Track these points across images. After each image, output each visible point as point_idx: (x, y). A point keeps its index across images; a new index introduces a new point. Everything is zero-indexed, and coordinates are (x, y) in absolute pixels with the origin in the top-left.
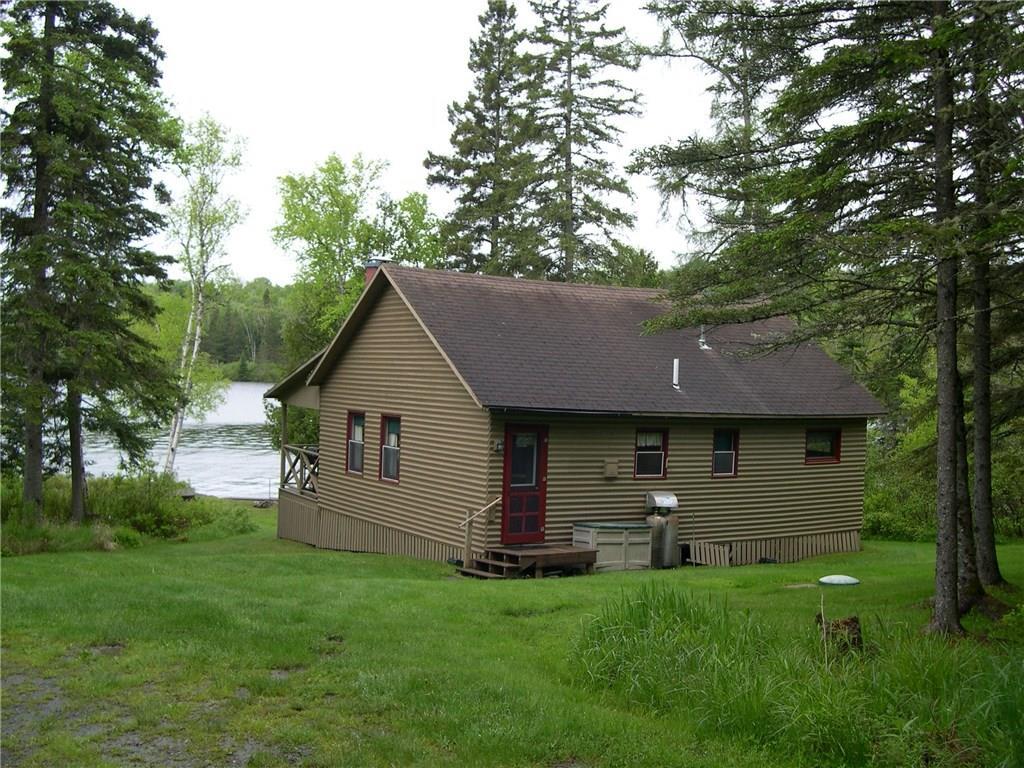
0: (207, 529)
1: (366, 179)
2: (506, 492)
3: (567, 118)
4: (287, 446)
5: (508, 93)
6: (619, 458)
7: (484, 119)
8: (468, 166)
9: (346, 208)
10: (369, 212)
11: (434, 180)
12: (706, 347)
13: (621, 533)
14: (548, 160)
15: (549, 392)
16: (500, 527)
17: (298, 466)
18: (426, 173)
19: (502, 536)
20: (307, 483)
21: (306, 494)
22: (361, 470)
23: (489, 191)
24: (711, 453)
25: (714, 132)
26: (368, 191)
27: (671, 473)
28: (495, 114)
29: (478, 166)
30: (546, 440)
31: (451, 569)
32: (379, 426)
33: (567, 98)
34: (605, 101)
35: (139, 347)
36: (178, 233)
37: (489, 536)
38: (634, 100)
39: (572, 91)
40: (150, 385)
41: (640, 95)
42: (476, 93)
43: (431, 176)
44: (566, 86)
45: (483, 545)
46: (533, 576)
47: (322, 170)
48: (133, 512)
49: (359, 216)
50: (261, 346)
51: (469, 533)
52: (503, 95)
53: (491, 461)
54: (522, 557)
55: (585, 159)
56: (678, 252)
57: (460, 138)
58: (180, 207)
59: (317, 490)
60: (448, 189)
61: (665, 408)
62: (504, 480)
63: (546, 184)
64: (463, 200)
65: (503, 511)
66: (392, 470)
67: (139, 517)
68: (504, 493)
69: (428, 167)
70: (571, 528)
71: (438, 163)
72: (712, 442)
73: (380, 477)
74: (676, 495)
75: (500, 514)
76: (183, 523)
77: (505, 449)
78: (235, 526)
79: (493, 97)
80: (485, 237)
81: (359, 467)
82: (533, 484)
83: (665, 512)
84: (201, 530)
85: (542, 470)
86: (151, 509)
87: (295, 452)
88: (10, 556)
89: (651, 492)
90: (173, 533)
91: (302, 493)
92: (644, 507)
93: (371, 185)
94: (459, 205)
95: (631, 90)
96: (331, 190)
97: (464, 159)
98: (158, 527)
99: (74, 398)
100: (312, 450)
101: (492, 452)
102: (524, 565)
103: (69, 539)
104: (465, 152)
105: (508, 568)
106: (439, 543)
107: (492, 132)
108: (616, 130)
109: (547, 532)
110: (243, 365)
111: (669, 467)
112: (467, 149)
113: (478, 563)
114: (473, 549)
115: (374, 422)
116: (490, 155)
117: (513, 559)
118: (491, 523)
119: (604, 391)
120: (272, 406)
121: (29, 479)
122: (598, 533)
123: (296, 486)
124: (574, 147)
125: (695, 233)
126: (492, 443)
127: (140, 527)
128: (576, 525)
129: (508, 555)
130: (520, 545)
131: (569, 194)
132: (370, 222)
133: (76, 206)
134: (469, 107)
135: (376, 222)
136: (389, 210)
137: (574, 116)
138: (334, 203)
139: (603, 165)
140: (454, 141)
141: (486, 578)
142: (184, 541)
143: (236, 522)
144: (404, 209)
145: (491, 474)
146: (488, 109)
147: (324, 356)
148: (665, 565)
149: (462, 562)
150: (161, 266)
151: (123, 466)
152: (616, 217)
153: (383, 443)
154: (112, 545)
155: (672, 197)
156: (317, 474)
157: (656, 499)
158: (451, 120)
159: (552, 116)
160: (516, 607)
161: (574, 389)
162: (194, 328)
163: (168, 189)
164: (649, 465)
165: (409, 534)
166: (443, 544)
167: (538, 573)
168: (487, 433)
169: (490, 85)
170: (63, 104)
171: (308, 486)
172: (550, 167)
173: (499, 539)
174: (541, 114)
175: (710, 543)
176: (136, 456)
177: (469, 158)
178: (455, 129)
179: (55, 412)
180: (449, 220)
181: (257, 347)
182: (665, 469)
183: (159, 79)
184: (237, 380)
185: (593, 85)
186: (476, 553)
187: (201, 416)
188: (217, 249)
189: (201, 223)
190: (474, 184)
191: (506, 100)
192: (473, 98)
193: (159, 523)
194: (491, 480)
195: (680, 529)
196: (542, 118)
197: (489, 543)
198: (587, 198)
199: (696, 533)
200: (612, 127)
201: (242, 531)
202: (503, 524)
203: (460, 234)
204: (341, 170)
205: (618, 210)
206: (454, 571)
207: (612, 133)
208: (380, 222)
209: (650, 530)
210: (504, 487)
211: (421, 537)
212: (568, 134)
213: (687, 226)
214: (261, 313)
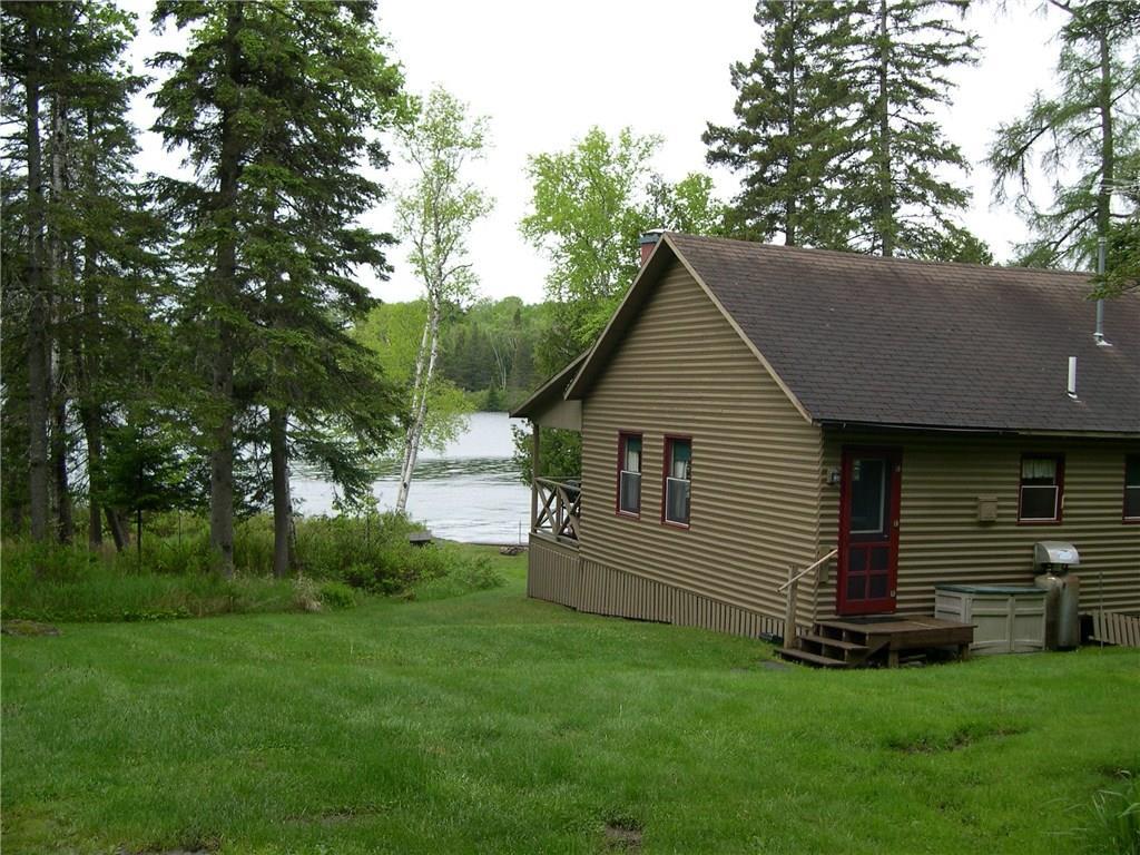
0: (440, 584)
1: (635, 157)
2: (844, 541)
3: (882, 72)
4: (539, 479)
5: (804, 50)
6: (997, 496)
7: (776, 83)
8: (757, 140)
9: (609, 195)
10: (637, 199)
11: (714, 157)
12: (1103, 343)
13: (1006, 600)
14: (860, 123)
15: (902, 401)
16: (834, 590)
17: (553, 506)
18: (704, 149)
19: (837, 604)
20: (565, 526)
21: (565, 542)
22: (638, 510)
23: (782, 170)
24: (1122, 488)
25: (1062, 90)
26: (636, 174)
27: (1067, 516)
28: (788, 77)
29: (768, 140)
30: (899, 469)
31: (766, 650)
32: (662, 451)
33: (882, 46)
34: (931, 47)
35: (346, 349)
36: (411, 229)
37: (820, 604)
38: (969, 43)
39: (887, 37)
40: (363, 398)
41: (977, 36)
42: (765, 51)
43: (711, 153)
44: (879, 32)
45: (811, 616)
46: (886, 665)
47: (581, 148)
48: (348, 562)
49: (627, 204)
50: (511, 372)
51: (792, 600)
52: (798, 52)
53: (823, 498)
54: (870, 634)
55: (904, 122)
56: (1016, 242)
57: (746, 105)
58: (412, 198)
59: (579, 536)
60: (732, 168)
61: (1060, 424)
62: (840, 525)
63: (856, 155)
64: (751, 181)
65: (839, 569)
66: (680, 509)
67: (355, 568)
68: (840, 543)
69: (707, 142)
70: (933, 592)
71: (720, 137)
72: (1123, 472)
73: (663, 519)
74: (1076, 547)
75: (835, 573)
76: (411, 575)
77: (843, 482)
78: (475, 580)
79: (785, 55)
80: (778, 225)
81: (634, 506)
82: (881, 530)
83: (1062, 570)
84: (430, 586)
85: (893, 511)
86: (372, 558)
87: (549, 487)
88: (187, 617)
89: (1043, 543)
90: (398, 589)
91: (559, 540)
92: (1030, 564)
93: (641, 165)
94: (746, 187)
95: (963, 33)
96: (591, 172)
97: (751, 131)
98: (379, 581)
99: (278, 420)
100: (572, 484)
101: (825, 485)
102: (872, 646)
103: (261, 597)
104: (752, 123)
105: (852, 652)
106: (746, 610)
107: (785, 98)
108: (945, 82)
109: (898, 598)
110: (492, 394)
111: (1066, 508)
112: (755, 118)
113: (806, 642)
114: (797, 621)
115: (654, 447)
116: (783, 125)
117: (857, 637)
118: (822, 584)
119: (977, 400)
120: (523, 434)
121: (216, 521)
122: (974, 600)
123: (551, 530)
124: (892, 108)
125: (1039, 217)
126: (825, 472)
127: (356, 581)
128: (939, 589)
129: (848, 631)
130: (862, 615)
131: (886, 165)
132: (639, 210)
133: (266, 169)
134: (757, 67)
135: (647, 208)
136: (660, 194)
137: (890, 68)
138: (595, 187)
139: (929, 129)
140: (738, 111)
141: (818, 665)
142: (410, 598)
143: (477, 574)
144: (681, 194)
145: (822, 516)
146: (778, 70)
147: (588, 360)
148: (1062, 644)
149: (783, 639)
150: (377, 248)
151: (338, 505)
152: (948, 194)
153: (666, 474)
154: (315, 605)
155: (1008, 175)
156: (579, 515)
157: (1049, 551)
158: (735, 83)
159: (864, 68)
160: (903, 733)
161: (936, 398)
162: (429, 342)
163: (384, 150)
164: (1037, 504)
165: (702, 597)
166: (752, 612)
167: (893, 658)
168: (817, 459)
169: (782, 42)
170: (251, 42)
171: (566, 530)
172: (862, 133)
173: (834, 608)
174: (849, 67)
175: (1119, 613)
176: (354, 492)
177: (758, 130)
178: (740, 93)
179: (253, 437)
180: (734, 206)
181: (508, 373)
182: (1059, 510)
183: (372, 11)
184: (486, 410)
185: (914, 28)
186: (801, 626)
187: (440, 447)
188: (455, 246)
189: (436, 216)
190: (765, 160)
191: (803, 58)
192: (760, 57)
193: (380, 575)
194: (822, 525)
195: (1082, 594)
196: (850, 71)
197: (819, 612)
198: (911, 170)
199: (1105, 600)
200: (939, 80)
201: (484, 587)
202: (838, 586)
203: (749, 222)
204: (605, 149)
205: (948, 185)
206: (772, 653)
207: (939, 88)
208: (652, 209)
209: (1044, 596)
210: (841, 534)
211: (721, 603)
212: (883, 91)
213: (1028, 209)
214: (512, 335)
